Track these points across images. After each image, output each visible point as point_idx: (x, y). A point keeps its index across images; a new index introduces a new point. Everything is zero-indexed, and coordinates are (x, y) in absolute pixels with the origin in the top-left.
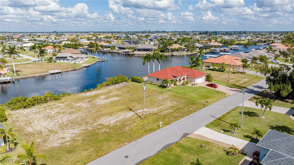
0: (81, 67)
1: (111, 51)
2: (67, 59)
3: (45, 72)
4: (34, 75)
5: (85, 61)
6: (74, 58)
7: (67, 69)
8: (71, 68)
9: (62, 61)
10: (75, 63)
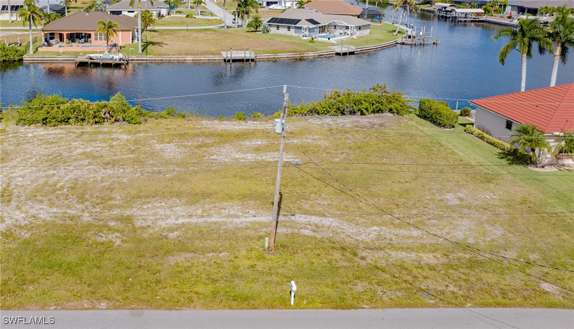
0: (324, 51)
1: (483, 18)
2: (297, 25)
3: (212, 54)
4: (181, 58)
5: (354, 37)
6: (320, 25)
7: (275, 52)
8: (289, 52)
9: (283, 31)
10: (312, 41)
